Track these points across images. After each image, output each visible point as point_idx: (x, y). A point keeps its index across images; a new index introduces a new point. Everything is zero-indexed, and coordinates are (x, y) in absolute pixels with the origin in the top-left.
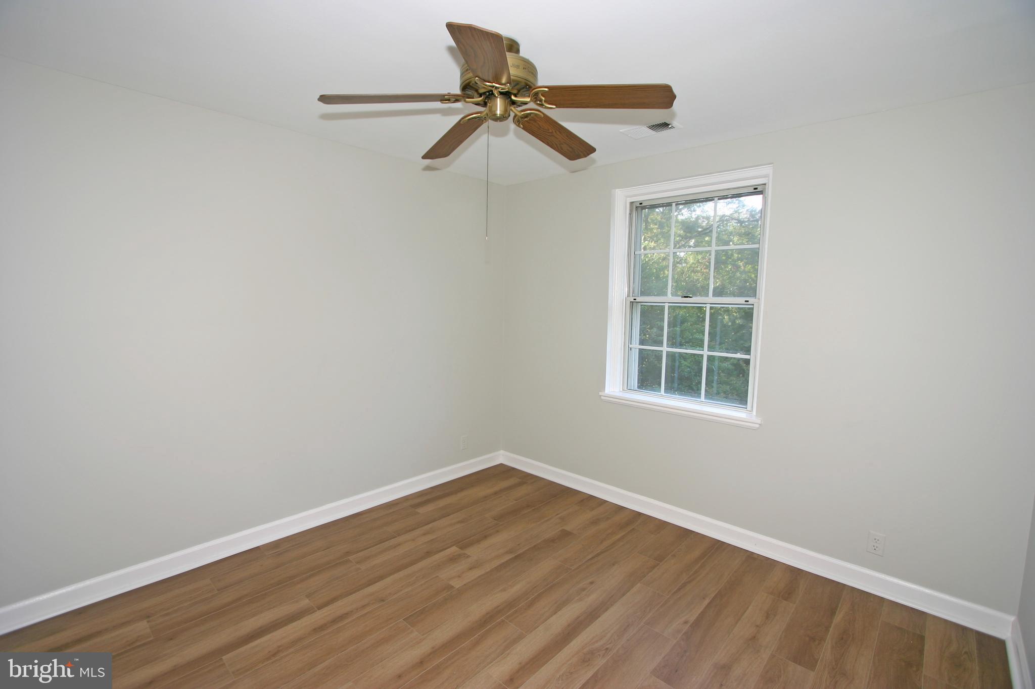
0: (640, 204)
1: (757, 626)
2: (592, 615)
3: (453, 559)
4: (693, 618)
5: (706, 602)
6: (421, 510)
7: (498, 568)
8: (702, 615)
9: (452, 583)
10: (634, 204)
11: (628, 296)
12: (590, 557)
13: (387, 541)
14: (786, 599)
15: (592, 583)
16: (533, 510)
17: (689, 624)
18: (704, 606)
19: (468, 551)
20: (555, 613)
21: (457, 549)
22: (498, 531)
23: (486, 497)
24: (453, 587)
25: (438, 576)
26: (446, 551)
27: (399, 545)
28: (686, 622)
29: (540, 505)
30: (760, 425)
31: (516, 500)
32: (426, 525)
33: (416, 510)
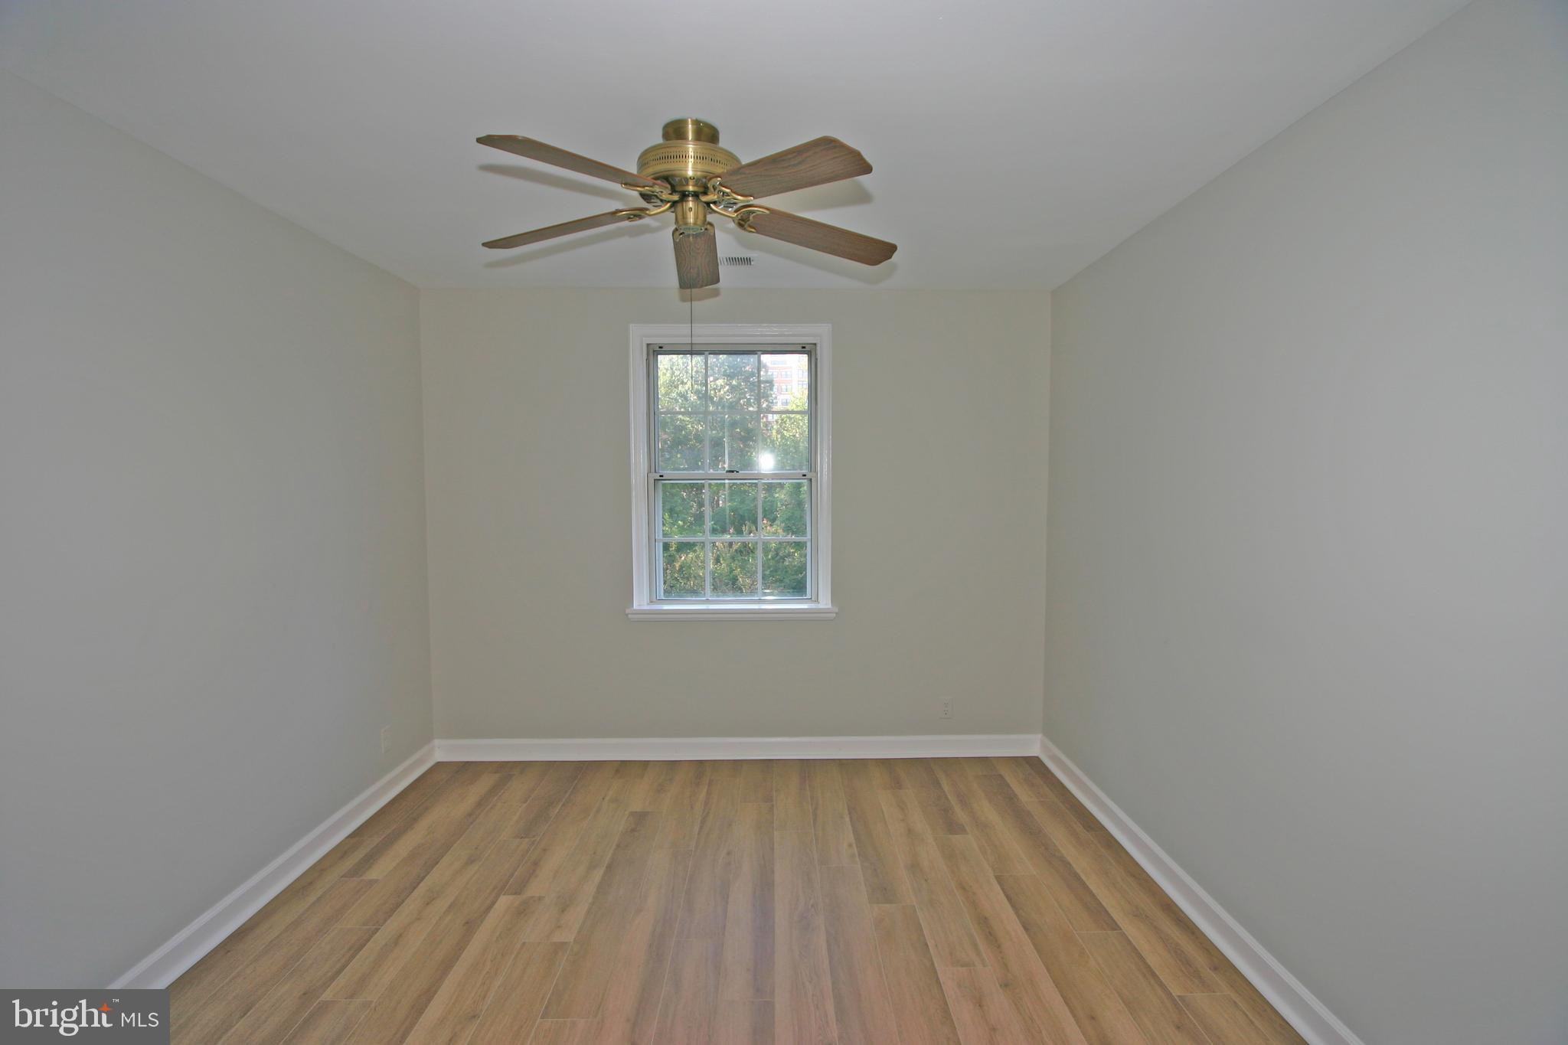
0: (660, 347)
1: (903, 820)
2: (765, 885)
3: (522, 912)
4: (852, 838)
5: (847, 819)
6: (375, 873)
7: (602, 888)
8: (855, 832)
9: (558, 938)
10: (651, 346)
11: (650, 471)
12: (696, 829)
13: (368, 940)
14: (900, 789)
15: (729, 853)
16: (564, 805)
17: (854, 845)
18: (849, 823)
19: (533, 890)
20: (727, 902)
21: (511, 897)
22: (545, 850)
23: (470, 815)
24: (563, 944)
25: (524, 943)
26: (497, 906)
27: (400, 935)
28: (850, 845)
29: (567, 795)
30: (836, 613)
31: (525, 802)
32: (415, 888)
33: (364, 878)
